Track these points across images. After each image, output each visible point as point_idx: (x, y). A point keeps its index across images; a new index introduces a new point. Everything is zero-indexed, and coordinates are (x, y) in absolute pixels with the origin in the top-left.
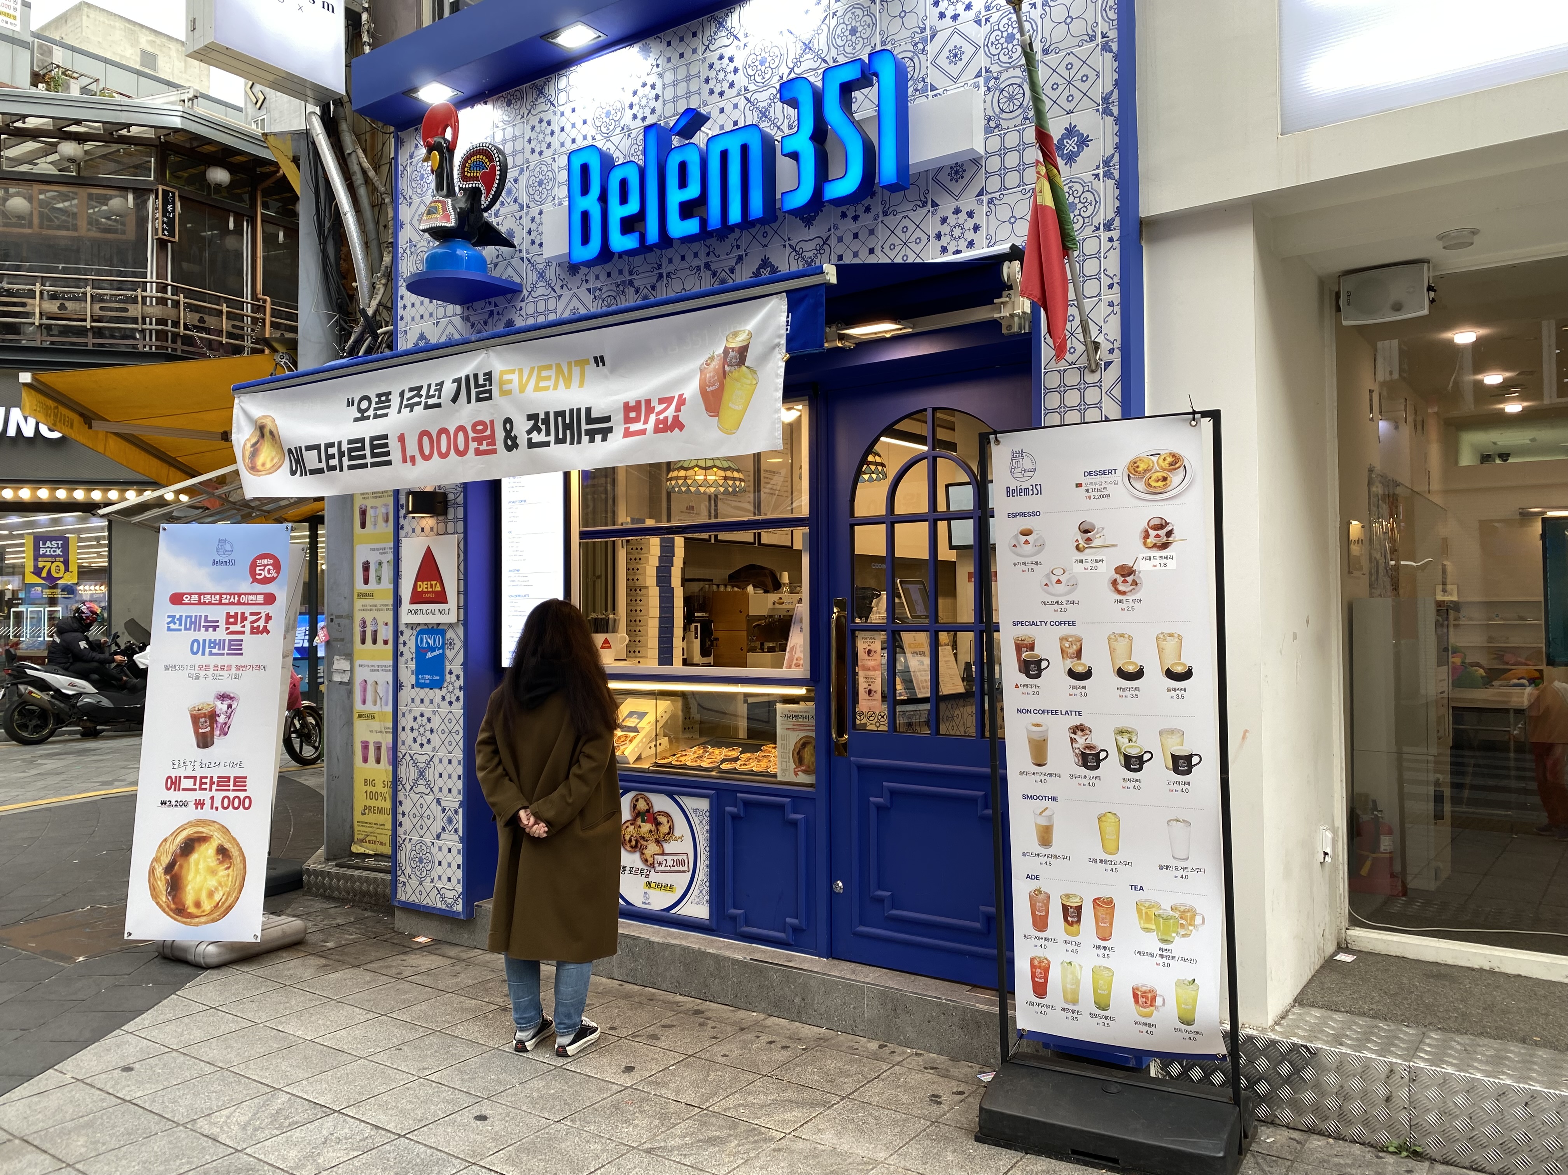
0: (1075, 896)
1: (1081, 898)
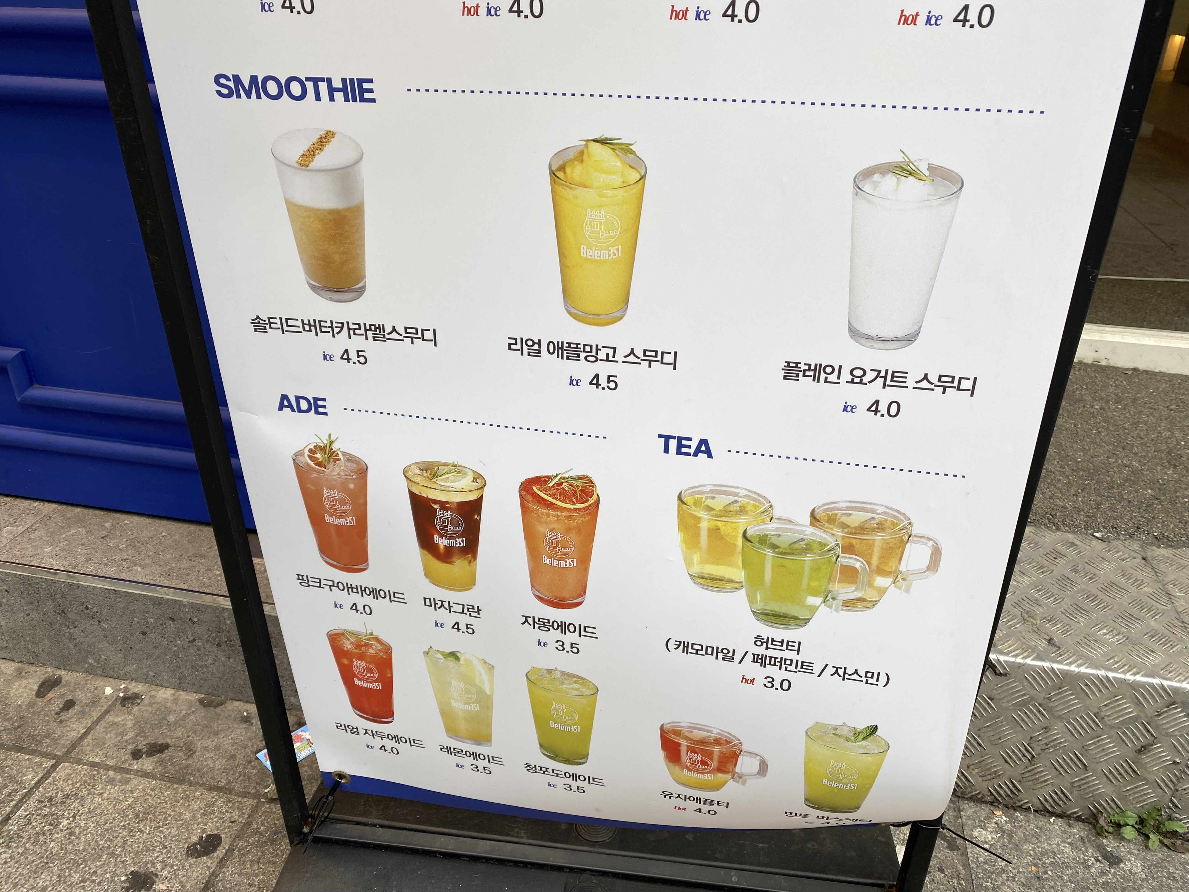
0: (458, 469)
1: (477, 477)
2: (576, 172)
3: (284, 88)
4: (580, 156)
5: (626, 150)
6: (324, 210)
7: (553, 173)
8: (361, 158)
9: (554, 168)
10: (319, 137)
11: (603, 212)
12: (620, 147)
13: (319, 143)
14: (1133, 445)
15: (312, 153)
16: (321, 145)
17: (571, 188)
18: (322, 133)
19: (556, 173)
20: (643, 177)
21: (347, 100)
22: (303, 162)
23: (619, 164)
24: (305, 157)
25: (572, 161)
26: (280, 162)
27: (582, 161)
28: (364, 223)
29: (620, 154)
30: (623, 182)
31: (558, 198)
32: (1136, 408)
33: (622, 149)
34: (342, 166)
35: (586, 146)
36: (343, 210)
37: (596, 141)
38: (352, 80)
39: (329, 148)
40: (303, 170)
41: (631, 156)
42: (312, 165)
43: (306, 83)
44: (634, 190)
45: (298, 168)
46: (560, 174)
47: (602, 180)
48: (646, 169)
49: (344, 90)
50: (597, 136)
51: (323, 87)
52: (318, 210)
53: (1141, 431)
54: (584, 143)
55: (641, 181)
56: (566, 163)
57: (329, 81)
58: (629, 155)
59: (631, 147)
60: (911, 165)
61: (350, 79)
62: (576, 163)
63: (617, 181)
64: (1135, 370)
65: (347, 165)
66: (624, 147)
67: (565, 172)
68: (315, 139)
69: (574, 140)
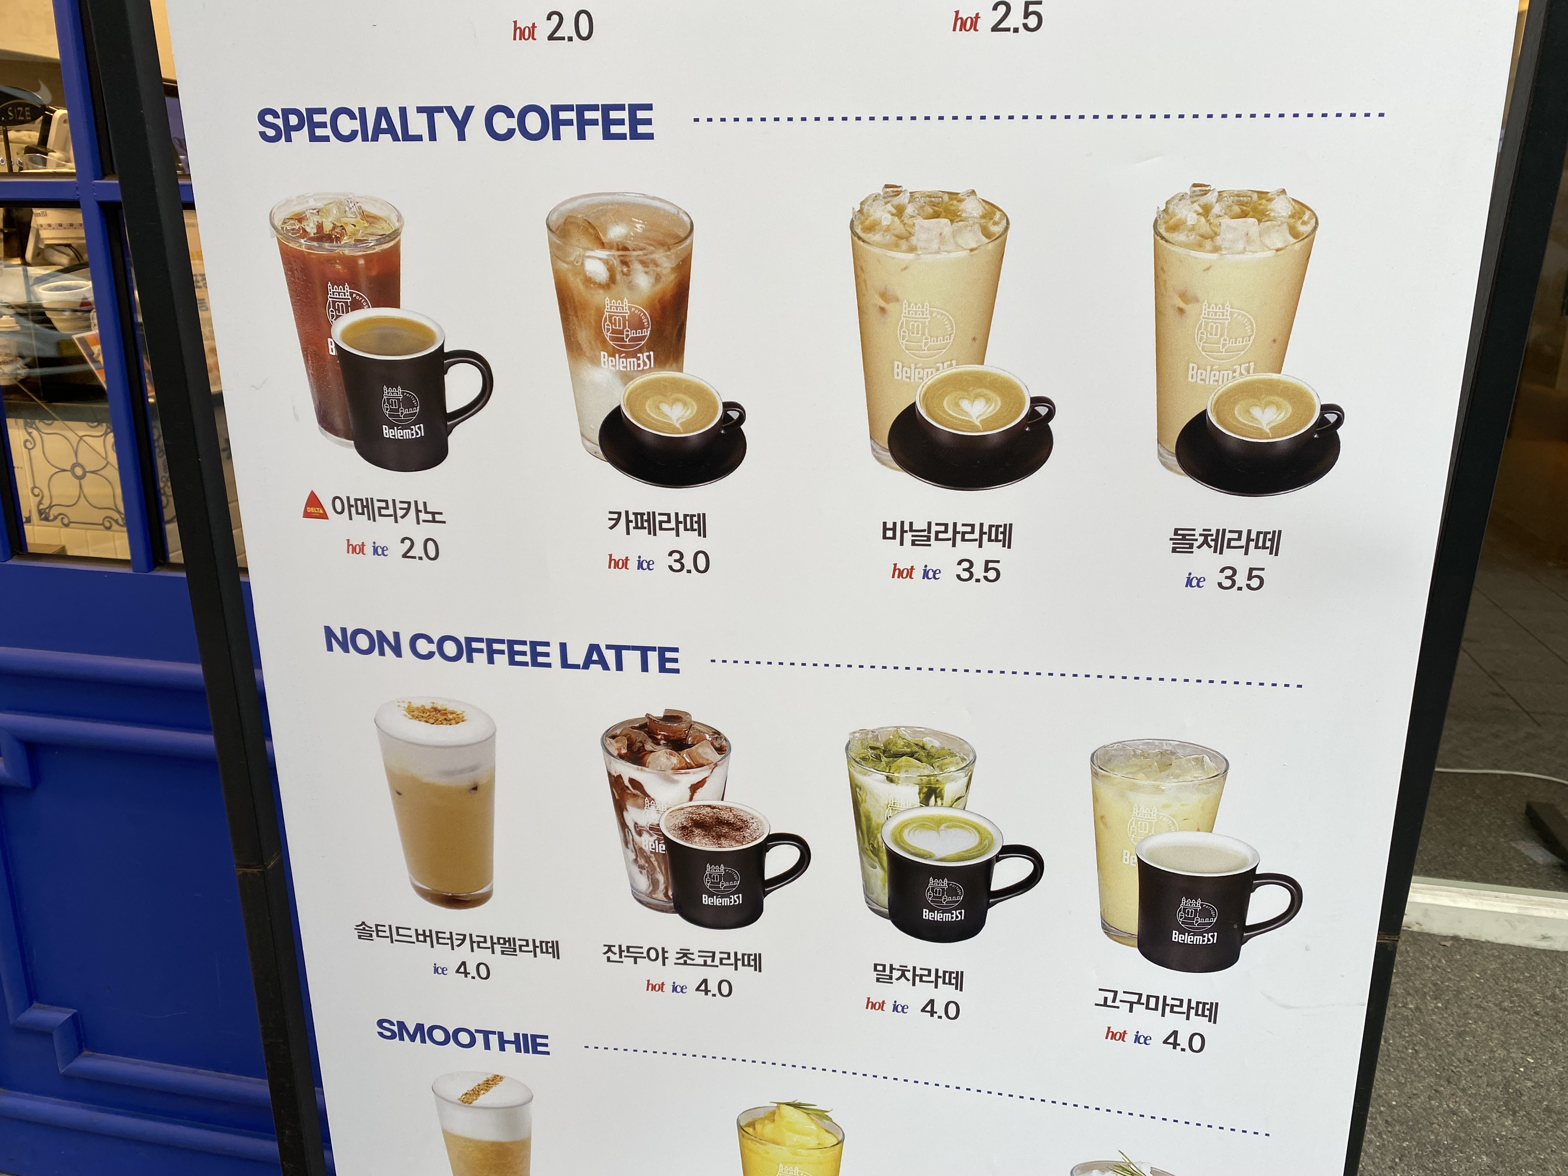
2: (767, 1129)
3: (452, 1037)
4: (772, 1115)
5: (822, 1115)
6: (486, 1142)
7: (741, 1128)
8: (532, 1099)
9: (742, 1124)
10: (485, 1079)
11: (797, 1169)
12: (815, 1112)
13: (486, 1085)
14: (1460, 1075)
15: (477, 1093)
16: (487, 1087)
17: (762, 1144)
18: (490, 1076)
19: (744, 1129)
20: (841, 1142)
21: (518, 1050)
22: (465, 1100)
23: (814, 1127)
24: (468, 1096)
25: (763, 1119)
26: (441, 1098)
27: (774, 1121)
28: (529, 1155)
29: (815, 1119)
30: (819, 1144)
31: (747, 1151)
32: (1460, 1007)
33: (816, 1114)
34: (510, 1105)
35: (778, 1108)
36: (507, 1143)
37: (788, 1104)
38: (525, 1036)
39: (494, 1090)
40: (467, 1107)
41: (827, 1122)
42: (475, 1103)
43: (477, 1035)
44: (830, 1153)
45: (460, 1105)
46: (750, 1130)
47: (795, 1139)
48: (844, 1134)
49: (516, 1042)
50: (790, 1101)
51: (494, 1040)
52: (479, 1142)
53: (1470, 1047)
54: (776, 1105)
55: (838, 1146)
56: (756, 1121)
57: (501, 1035)
58: (824, 1121)
59: (826, 1114)
60: (1132, 1166)
61: (523, 1035)
62: (766, 1121)
63: (813, 1143)
64: (1455, 938)
65: (514, 1104)
66: (820, 1113)
67: (754, 1129)
68: (481, 1080)
69: (766, 1100)
